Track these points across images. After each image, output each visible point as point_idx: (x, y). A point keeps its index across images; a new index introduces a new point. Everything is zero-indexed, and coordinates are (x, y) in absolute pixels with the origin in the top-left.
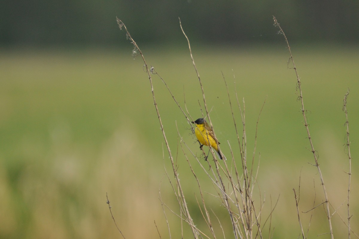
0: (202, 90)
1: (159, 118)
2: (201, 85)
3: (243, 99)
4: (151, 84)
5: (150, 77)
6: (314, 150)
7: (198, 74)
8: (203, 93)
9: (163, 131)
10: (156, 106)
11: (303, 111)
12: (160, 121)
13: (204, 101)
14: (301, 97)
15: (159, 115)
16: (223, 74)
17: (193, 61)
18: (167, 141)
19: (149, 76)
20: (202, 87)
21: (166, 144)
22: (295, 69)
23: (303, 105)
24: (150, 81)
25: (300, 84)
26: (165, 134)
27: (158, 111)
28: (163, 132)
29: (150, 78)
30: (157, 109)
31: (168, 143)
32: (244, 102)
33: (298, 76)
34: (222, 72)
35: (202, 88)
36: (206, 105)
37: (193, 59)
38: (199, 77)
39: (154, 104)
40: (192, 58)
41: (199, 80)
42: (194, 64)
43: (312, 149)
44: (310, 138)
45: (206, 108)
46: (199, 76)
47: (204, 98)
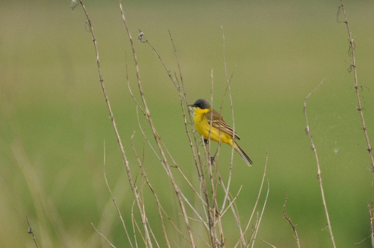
0: (135, 58)
1: (107, 101)
2: (134, 52)
3: (212, 71)
4: (96, 50)
5: (95, 39)
6: (370, 148)
7: (130, 35)
8: (136, 64)
9: (113, 122)
10: (103, 83)
11: (356, 88)
12: (108, 106)
13: (138, 76)
14: (353, 66)
15: (107, 97)
16: (170, 34)
17: (123, 15)
18: (119, 137)
19: (93, 37)
20: (135, 54)
21: (118, 140)
22: (346, 23)
23: (356, 78)
24: (95, 45)
25: (353, 45)
26: (116, 126)
27: (105, 91)
28: (113, 124)
29: (94, 41)
30: (104, 87)
31: (121, 139)
32: (212, 76)
33: (351, 33)
34: (169, 31)
35: (134, 56)
36: (140, 82)
37: (123, 12)
38: (131, 40)
39: (100, 80)
40: (122, 10)
41: (131, 43)
42: (124, 18)
43: (368, 145)
44: (364, 129)
45: (141, 87)
46: (131, 37)
47: (138, 71)
